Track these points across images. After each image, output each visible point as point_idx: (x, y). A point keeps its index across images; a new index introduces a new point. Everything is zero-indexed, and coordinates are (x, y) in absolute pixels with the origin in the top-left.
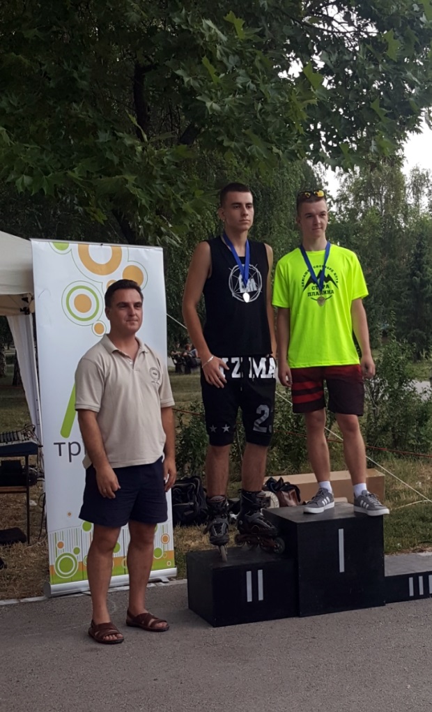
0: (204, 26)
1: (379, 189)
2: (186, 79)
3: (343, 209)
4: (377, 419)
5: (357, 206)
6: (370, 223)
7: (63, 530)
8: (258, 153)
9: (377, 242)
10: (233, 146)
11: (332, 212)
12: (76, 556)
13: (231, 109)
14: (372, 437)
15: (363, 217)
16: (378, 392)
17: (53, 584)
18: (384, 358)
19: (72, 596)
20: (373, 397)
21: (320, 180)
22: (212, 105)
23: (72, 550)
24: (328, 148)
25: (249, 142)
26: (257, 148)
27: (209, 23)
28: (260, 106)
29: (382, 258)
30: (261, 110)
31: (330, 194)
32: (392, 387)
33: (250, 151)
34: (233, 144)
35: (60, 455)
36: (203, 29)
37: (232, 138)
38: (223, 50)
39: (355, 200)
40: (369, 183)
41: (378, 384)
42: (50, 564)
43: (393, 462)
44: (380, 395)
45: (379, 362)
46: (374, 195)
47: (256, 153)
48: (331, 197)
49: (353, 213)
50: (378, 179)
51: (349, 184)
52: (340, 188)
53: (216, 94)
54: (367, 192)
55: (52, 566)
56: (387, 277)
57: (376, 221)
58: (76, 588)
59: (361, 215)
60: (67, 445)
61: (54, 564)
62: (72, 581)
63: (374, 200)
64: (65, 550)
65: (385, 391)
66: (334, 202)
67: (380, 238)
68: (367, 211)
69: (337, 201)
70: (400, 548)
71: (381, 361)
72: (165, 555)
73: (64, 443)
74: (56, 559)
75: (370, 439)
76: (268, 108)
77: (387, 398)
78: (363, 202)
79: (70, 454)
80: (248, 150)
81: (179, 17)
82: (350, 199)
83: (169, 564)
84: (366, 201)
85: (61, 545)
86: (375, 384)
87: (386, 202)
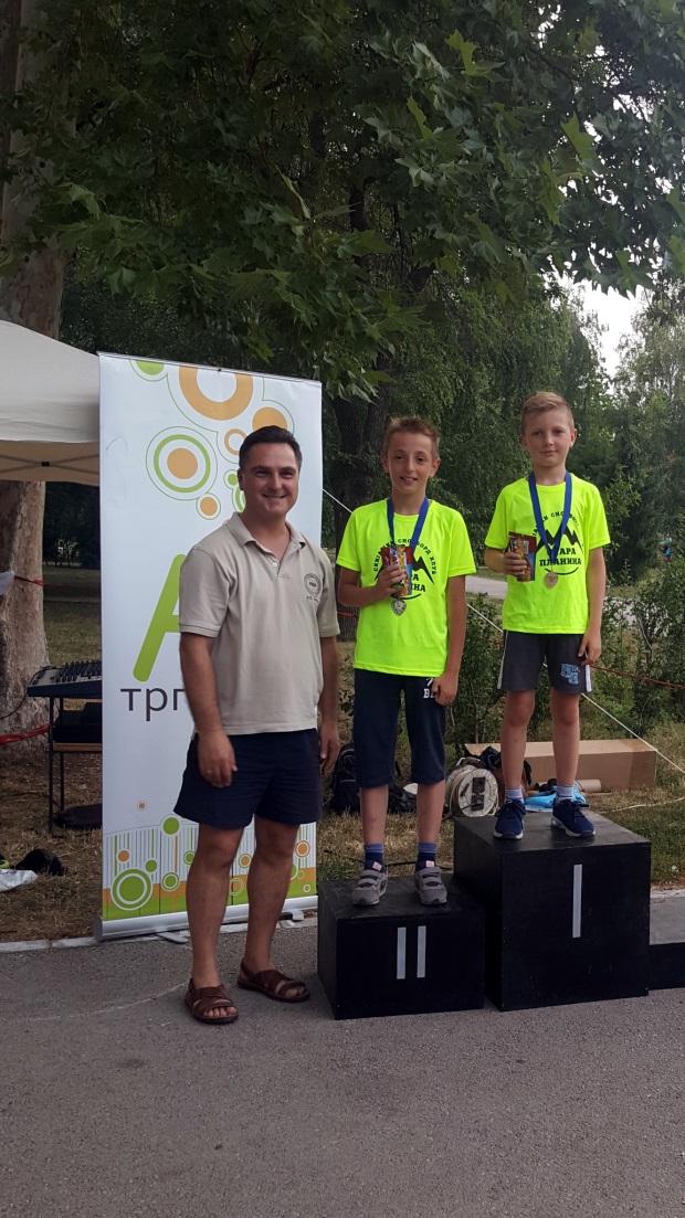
0: (415, 54)
1: (668, 367)
2: (382, 133)
3: (622, 392)
4: (651, 666)
5: (639, 387)
6: (655, 409)
7: (130, 831)
8: (488, 253)
9: (663, 434)
10: (449, 240)
11: (608, 396)
12: (149, 874)
13: (450, 184)
14: (641, 693)
15: (647, 402)
16: (654, 626)
17: (107, 919)
18: (665, 579)
19: (138, 939)
20: (646, 633)
21: (595, 353)
22: (419, 174)
23: (144, 864)
24: (599, 258)
25: (475, 236)
26: (487, 245)
27: (423, 48)
28: (496, 183)
29: (668, 454)
30: (497, 189)
31: (607, 373)
32: (674, 620)
33: (476, 249)
34: (450, 237)
35: (131, 709)
36: (414, 59)
37: (449, 228)
38: (445, 95)
39: (638, 380)
40: (657, 361)
41: (654, 615)
42: (104, 887)
43: (670, 728)
44: (656, 629)
45: (658, 584)
46: (662, 375)
47: (484, 252)
48: (608, 377)
49: (634, 397)
50: (668, 355)
51: (631, 359)
52: (620, 364)
53: (429, 159)
54: (653, 370)
55: (108, 890)
56: (672, 479)
57: (664, 407)
58: (147, 926)
59: (644, 399)
60: (144, 693)
61: (111, 887)
62: (140, 915)
63: (662, 381)
64: (132, 863)
65: (664, 625)
66: (611, 383)
67: (667, 430)
68: (651, 395)
69: (615, 380)
70: (675, 874)
71: (661, 583)
72: (300, 875)
73: (140, 690)
74: (114, 879)
75: (639, 695)
76: (509, 186)
77: (665, 635)
78: (647, 383)
79: (149, 707)
80: (473, 247)
81: (380, 42)
82: (632, 379)
83: (307, 888)
84: (651, 382)
85: (124, 856)
86: (651, 615)
87: (677, 384)
